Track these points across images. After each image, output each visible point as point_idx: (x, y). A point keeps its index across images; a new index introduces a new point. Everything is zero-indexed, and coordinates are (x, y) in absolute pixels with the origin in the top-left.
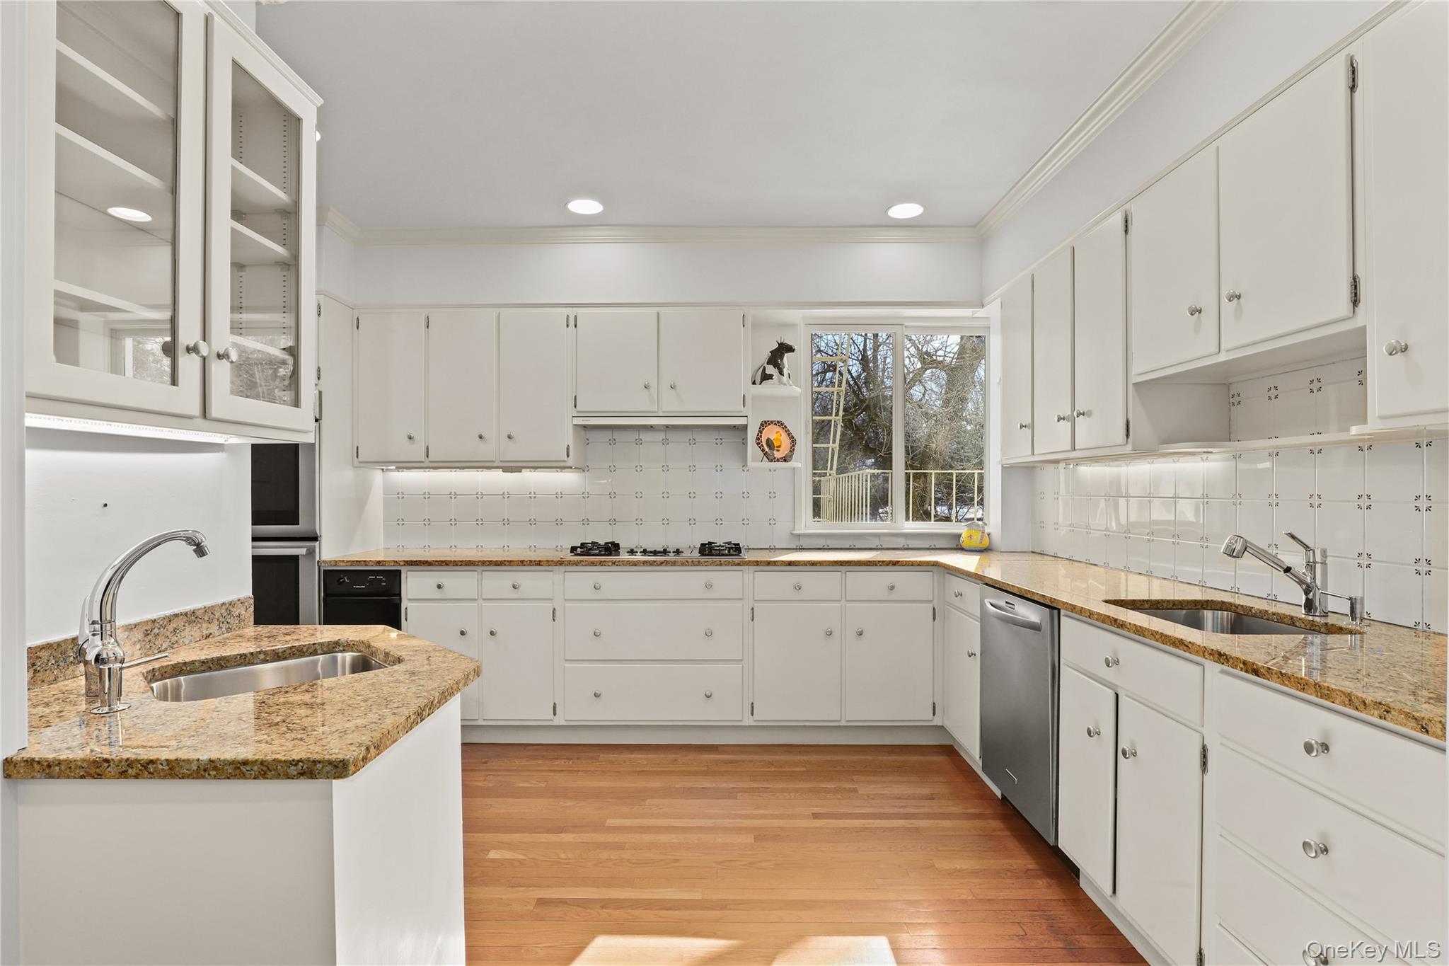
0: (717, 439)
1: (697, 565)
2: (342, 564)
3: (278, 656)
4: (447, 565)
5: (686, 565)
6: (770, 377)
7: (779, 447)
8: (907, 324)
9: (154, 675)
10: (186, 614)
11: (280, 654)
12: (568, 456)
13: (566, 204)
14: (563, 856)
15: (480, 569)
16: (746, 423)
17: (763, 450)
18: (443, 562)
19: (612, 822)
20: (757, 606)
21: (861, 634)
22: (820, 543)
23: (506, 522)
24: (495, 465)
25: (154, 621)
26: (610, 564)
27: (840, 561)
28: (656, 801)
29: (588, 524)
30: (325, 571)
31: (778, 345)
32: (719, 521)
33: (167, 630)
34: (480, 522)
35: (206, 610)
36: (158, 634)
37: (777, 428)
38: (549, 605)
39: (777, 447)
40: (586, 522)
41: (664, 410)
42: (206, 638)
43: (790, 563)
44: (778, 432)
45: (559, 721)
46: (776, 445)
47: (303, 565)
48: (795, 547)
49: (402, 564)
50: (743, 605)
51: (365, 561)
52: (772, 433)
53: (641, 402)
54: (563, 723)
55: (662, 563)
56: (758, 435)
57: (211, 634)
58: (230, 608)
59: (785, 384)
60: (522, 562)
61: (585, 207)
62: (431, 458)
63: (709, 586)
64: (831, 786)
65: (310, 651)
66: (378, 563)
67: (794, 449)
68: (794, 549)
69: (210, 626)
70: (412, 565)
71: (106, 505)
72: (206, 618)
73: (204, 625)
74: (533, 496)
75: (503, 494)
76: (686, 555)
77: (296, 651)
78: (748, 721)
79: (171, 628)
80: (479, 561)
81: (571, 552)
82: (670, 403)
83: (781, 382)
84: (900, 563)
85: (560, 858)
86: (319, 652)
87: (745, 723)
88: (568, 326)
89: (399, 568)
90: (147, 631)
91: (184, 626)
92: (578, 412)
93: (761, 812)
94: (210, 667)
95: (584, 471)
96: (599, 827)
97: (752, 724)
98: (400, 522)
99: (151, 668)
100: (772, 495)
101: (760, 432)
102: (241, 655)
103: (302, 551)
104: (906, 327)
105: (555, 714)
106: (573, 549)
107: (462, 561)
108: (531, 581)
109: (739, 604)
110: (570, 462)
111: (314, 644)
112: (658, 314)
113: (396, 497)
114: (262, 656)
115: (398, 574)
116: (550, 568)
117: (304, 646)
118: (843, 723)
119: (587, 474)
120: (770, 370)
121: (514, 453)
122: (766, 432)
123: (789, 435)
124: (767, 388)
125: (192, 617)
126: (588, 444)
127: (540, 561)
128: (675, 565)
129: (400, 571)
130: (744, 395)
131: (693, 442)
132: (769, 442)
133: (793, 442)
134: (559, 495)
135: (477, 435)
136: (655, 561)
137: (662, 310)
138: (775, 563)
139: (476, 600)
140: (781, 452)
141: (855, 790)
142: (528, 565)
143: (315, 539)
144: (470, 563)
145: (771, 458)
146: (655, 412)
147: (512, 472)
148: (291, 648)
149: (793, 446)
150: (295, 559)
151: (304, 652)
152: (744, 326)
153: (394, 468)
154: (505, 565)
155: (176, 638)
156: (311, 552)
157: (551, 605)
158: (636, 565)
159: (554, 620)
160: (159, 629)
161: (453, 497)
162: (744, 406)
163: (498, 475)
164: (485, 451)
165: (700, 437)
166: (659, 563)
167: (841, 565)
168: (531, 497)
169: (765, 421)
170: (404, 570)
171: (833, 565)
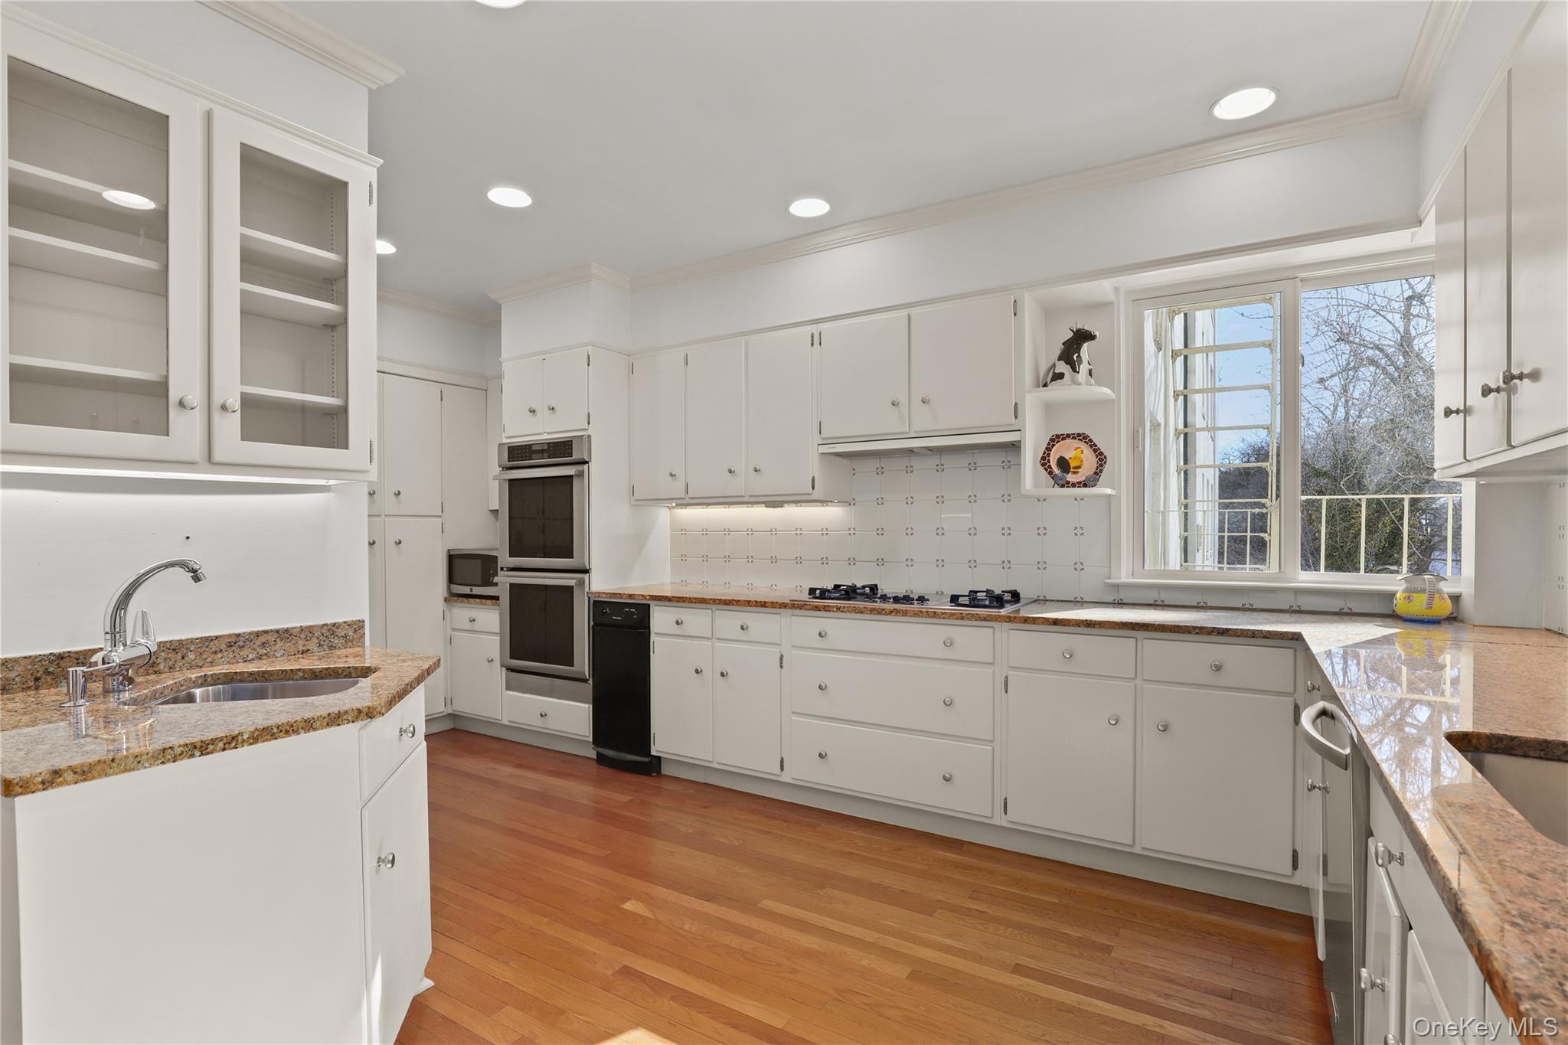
0: (1003, 462)
1: (932, 617)
2: (604, 596)
3: (316, 676)
4: (684, 601)
5: (919, 616)
6: (1061, 376)
7: (1079, 467)
8: (1302, 275)
9: (206, 681)
10: (277, 631)
11: (317, 674)
12: (813, 488)
13: (787, 207)
14: (686, 927)
15: (714, 607)
16: (1019, 439)
17: (1051, 473)
18: (680, 598)
19: (768, 904)
20: (1011, 673)
21: (1166, 728)
22: (1150, 597)
23: (774, 560)
24: (745, 500)
25: (238, 635)
26: (835, 609)
27: (1132, 623)
28: (836, 893)
29: (854, 564)
30: (595, 602)
31: (1072, 334)
32: (1006, 565)
33: (254, 643)
34: (750, 559)
35: (302, 629)
36: (243, 646)
37: (1076, 443)
38: (777, 651)
39: (1074, 468)
40: (852, 561)
41: (915, 429)
42: (302, 653)
43: (1056, 622)
44: (1076, 449)
45: (786, 777)
46: (1072, 465)
47: (576, 593)
48: (1111, 601)
49: (648, 598)
50: (994, 672)
51: (620, 594)
52: (1068, 450)
53: (890, 422)
54: (790, 781)
55: (892, 612)
56: (1044, 453)
57: (308, 650)
58: (334, 629)
59: (1079, 384)
60: (749, 602)
61: (809, 207)
62: (690, 495)
63: (949, 644)
64: (1075, 933)
65: (345, 673)
66: (630, 596)
67: (1101, 471)
68: (1110, 603)
69: (307, 643)
70: (655, 600)
71: (188, 538)
72: (303, 636)
73: (301, 643)
74: (799, 532)
75: (771, 530)
76: (932, 605)
77: (332, 673)
78: (1000, 820)
79: (259, 642)
80: (711, 599)
81: (809, 594)
82: (923, 421)
83: (1075, 382)
84: (1231, 632)
85: (682, 929)
86: (354, 675)
87: (996, 821)
88: (812, 344)
89: (648, 602)
90: (230, 643)
91: (275, 641)
92: (823, 439)
93: (948, 941)
94: (256, 679)
95: (850, 505)
96: (749, 906)
97: (1005, 825)
98: (684, 557)
99: (203, 674)
100: (1079, 531)
101: (1049, 449)
102: (283, 671)
103: (572, 583)
104: (1302, 280)
105: (782, 769)
106: (812, 591)
107: (696, 598)
108: (762, 624)
109: (988, 670)
110: (817, 494)
111: (349, 667)
112: (909, 315)
113: (681, 533)
114: (300, 674)
115: (646, 609)
116: (774, 610)
117: (339, 668)
118: (1137, 850)
119: (853, 507)
120: (1062, 367)
121: (763, 486)
122: (1056, 450)
123: (1095, 451)
124: (1058, 392)
125: (285, 634)
126: (854, 474)
127: (765, 602)
128: (906, 615)
129: (649, 605)
130: (1016, 404)
131: (973, 467)
132: (1063, 463)
133: (1101, 460)
134: (825, 532)
135: (727, 470)
136: (883, 610)
137: (914, 311)
138: (1035, 621)
139: (709, 638)
140: (1079, 474)
141: (1108, 949)
142: (754, 606)
143: (587, 571)
144: (703, 601)
145: (1061, 482)
146: (906, 433)
147: (774, 507)
148: (327, 669)
149: (1101, 465)
150: (569, 590)
151: (339, 675)
152: (1015, 315)
153: (674, 505)
154: (733, 605)
155: (265, 651)
156: (581, 583)
157: (778, 650)
158: (862, 613)
159: (781, 667)
160: (244, 642)
161: (727, 533)
162: (1016, 417)
163: (760, 512)
164: (736, 486)
165: (982, 459)
166: (887, 611)
167: (1133, 629)
168: (797, 534)
169: (1057, 435)
170: (652, 604)
171: (1119, 628)
